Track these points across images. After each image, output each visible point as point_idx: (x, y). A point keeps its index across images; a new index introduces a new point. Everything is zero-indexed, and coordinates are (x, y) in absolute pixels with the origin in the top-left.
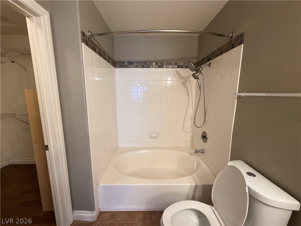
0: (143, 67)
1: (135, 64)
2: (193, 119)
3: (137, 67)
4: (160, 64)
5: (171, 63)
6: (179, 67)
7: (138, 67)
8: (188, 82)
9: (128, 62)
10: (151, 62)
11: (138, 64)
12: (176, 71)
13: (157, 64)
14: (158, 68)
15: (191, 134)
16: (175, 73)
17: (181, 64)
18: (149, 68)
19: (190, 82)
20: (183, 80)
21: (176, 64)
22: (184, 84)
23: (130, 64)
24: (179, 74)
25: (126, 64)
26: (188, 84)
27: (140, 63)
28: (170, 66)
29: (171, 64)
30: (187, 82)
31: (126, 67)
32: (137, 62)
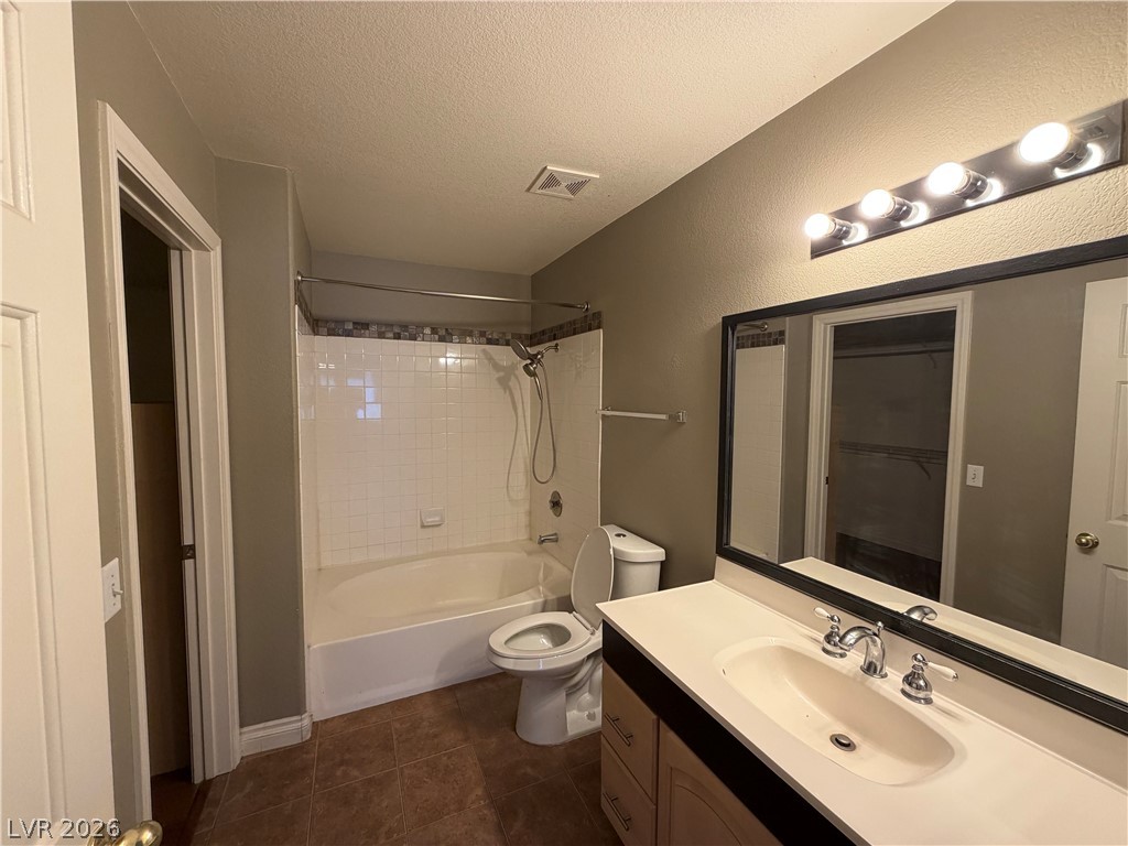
0: (397, 337)
1: (374, 328)
2: (530, 468)
3: (381, 336)
4: (442, 332)
5: (472, 331)
6: (490, 342)
7: (384, 338)
8: (513, 377)
9: (354, 323)
10: (421, 326)
11: (383, 329)
12: (484, 350)
13: (434, 331)
14: (439, 341)
15: (527, 507)
16: (482, 355)
17: (495, 336)
18: (415, 339)
19: (517, 378)
20: (502, 374)
21: (482, 334)
22: (504, 382)
23: (360, 328)
24: (490, 359)
25: (350, 326)
26: (513, 383)
27: (390, 325)
28: (469, 340)
29: (471, 335)
30: (509, 379)
31: (348, 334)
32: (379, 324)
